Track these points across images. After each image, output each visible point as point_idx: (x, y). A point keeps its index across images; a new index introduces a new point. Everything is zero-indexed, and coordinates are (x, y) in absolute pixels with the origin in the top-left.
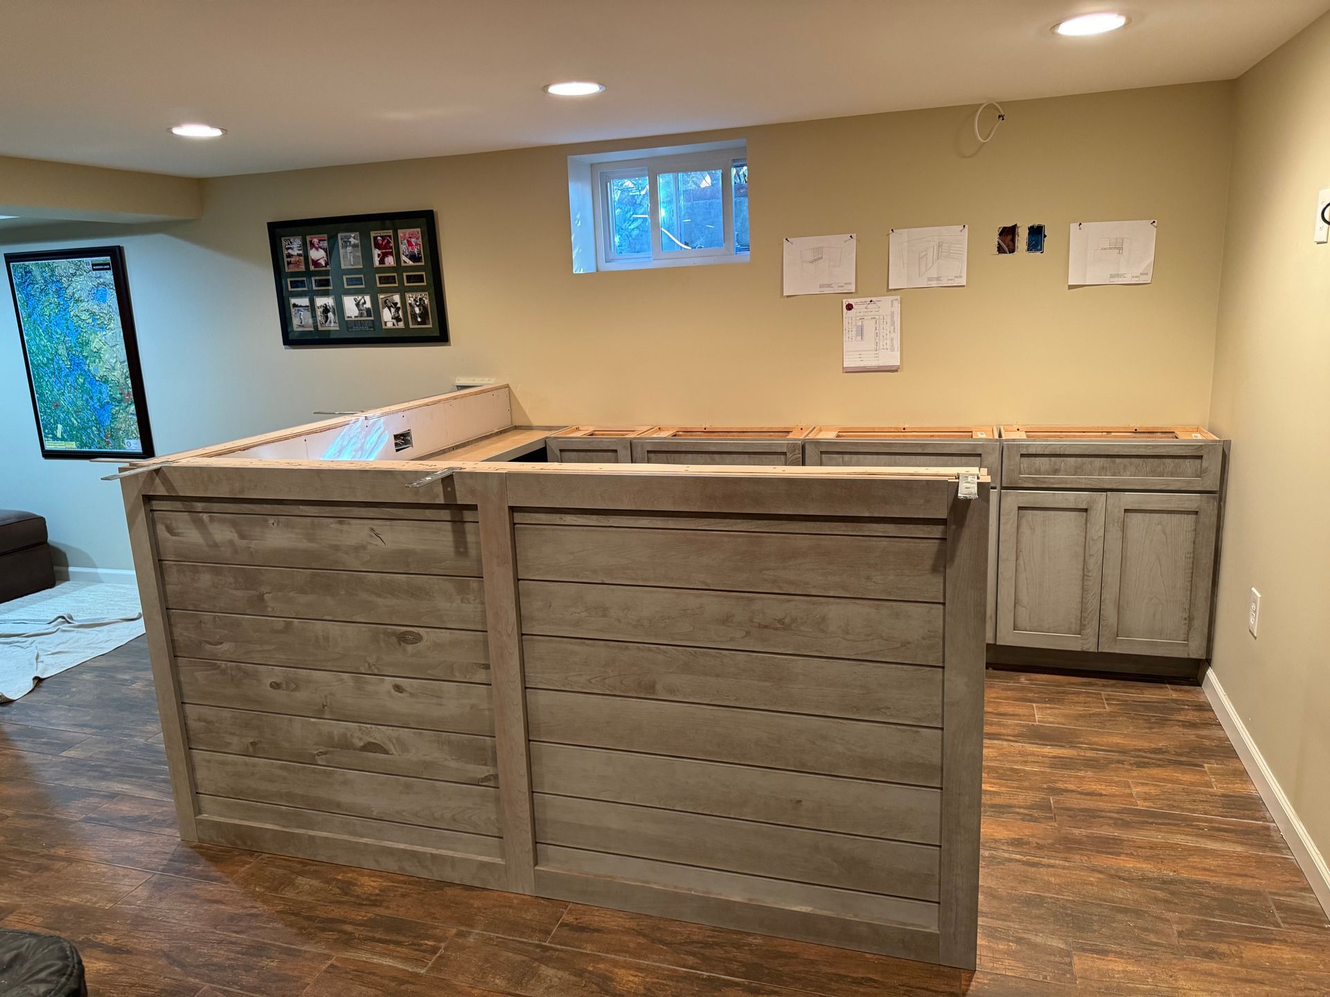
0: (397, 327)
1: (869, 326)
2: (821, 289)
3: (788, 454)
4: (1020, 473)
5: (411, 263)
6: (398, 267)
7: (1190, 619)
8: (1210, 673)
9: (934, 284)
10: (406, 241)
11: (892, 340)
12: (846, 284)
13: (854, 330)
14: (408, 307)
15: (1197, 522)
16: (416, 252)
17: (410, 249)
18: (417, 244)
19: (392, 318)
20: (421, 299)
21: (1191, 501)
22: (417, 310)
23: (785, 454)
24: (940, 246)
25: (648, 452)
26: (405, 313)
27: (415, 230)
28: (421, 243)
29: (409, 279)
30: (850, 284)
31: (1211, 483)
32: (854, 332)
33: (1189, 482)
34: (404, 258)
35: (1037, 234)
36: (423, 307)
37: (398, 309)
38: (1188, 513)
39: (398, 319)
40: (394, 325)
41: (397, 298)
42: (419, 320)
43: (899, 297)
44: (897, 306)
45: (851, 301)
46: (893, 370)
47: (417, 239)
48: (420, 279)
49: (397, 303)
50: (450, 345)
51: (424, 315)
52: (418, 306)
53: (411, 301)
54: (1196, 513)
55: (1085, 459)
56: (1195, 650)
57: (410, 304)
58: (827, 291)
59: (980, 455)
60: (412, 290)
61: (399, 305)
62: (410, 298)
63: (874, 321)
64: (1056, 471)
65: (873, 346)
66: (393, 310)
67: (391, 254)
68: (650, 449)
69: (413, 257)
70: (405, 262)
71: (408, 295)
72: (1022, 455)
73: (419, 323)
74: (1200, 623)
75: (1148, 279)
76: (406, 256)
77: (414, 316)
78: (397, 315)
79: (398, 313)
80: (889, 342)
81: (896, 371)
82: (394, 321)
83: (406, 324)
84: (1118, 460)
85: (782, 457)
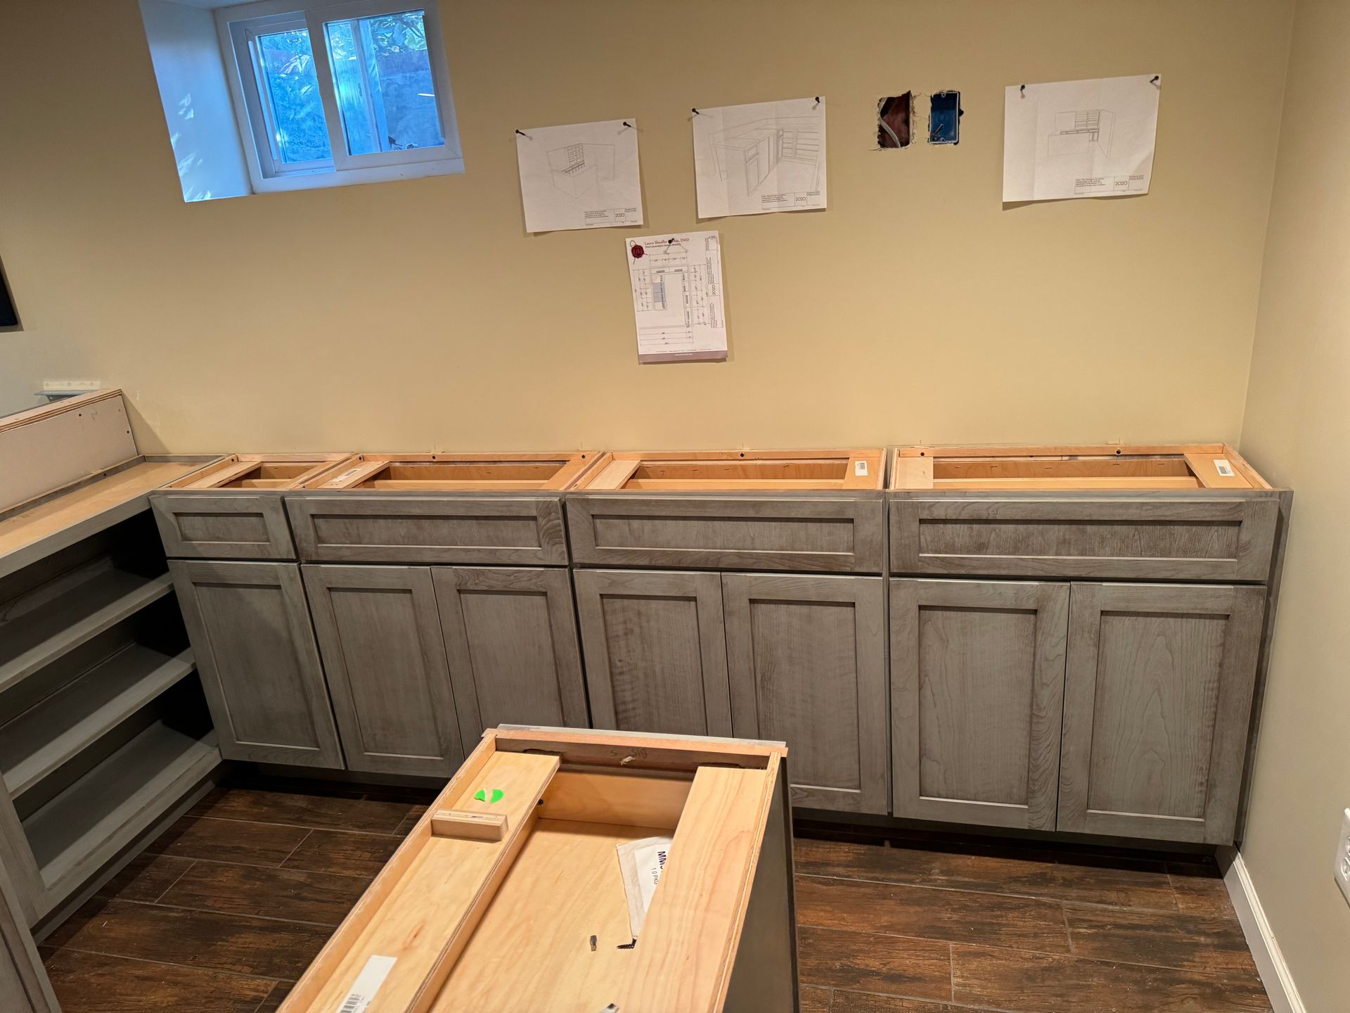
1: (673, 284)
2: (589, 221)
3: (540, 520)
4: (921, 551)
7: (1209, 786)
8: (1239, 863)
9: (774, 207)
11: (712, 307)
12: (628, 210)
13: (649, 291)
15: (1226, 632)
21: (1218, 597)
23: (534, 518)
24: (779, 137)
25: (313, 516)
30: (634, 210)
31: (1254, 567)
32: (650, 295)
33: (1215, 566)
35: (946, 106)
38: (1212, 617)
43: (716, 233)
44: (715, 246)
45: (640, 241)
46: (717, 358)
50: (23, 330)
54: (1227, 617)
55: (1031, 527)
56: (1216, 831)
58: (597, 223)
59: (851, 521)
63: (679, 275)
64: (981, 548)
65: (682, 319)
68: (314, 512)
72: (922, 521)
74: (1226, 792)
75: (1142, 186)
80: (707, 311)
81: (724, 360)
84: (1089, 528)
85: (532, 523)
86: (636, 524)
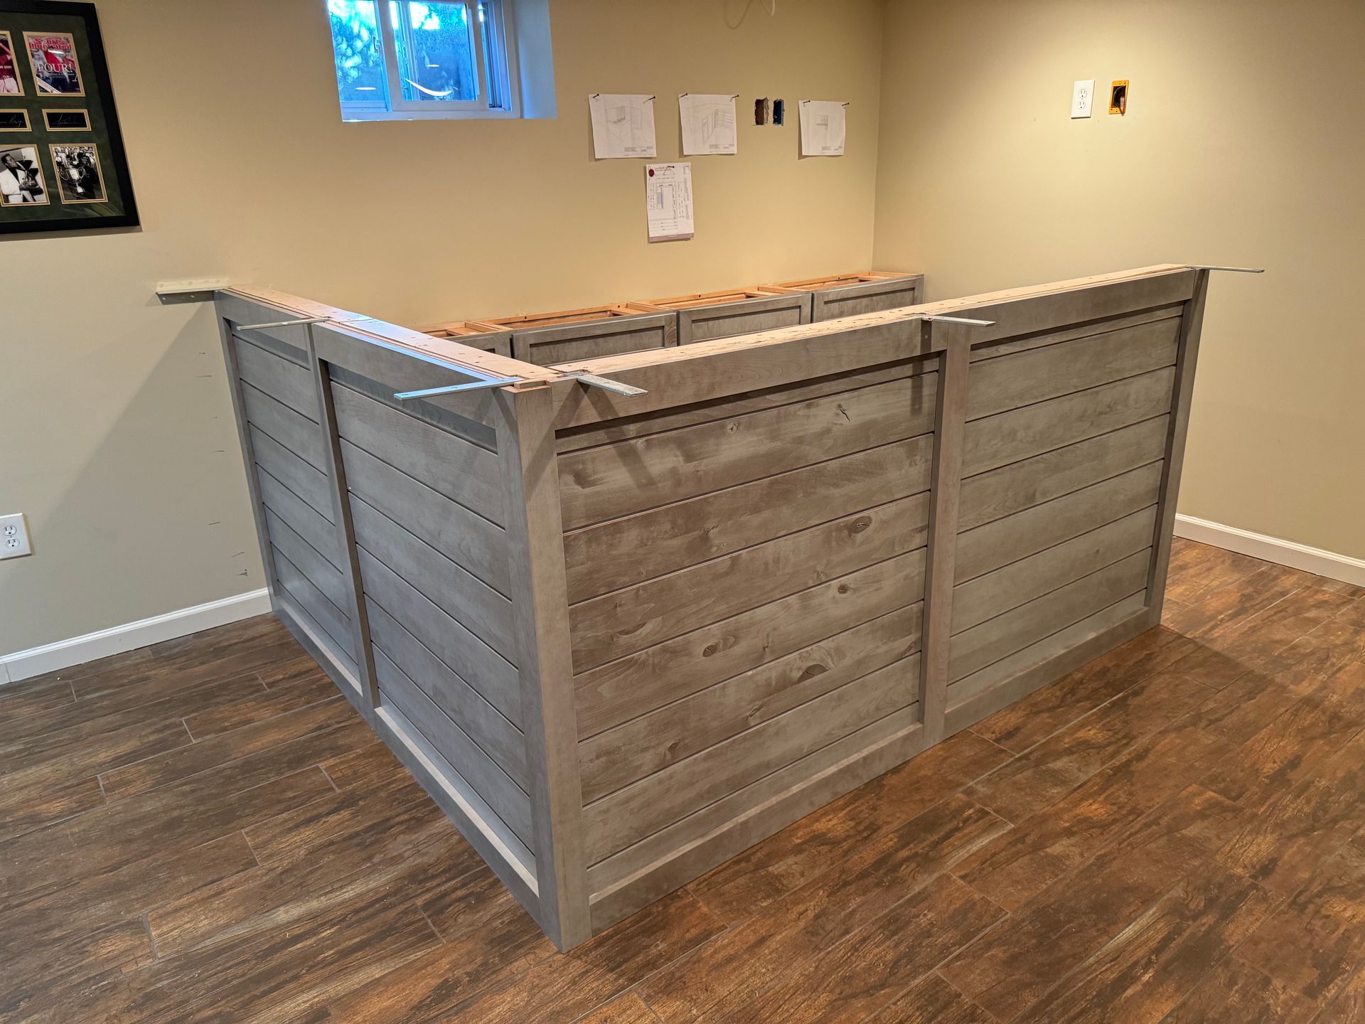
0: (31, 203)
1: (667, 192)
2: (627, 153)
3: (666, 328)
5: (56, 93)
6: (31, 100)
9: (714, 151)
10: (41, 53)
11: (687, 207)
12: (648, 148)
13: (655, 197)
14: (56, 169)
16: (66, 74)
17: (52, 67)
18: (66, 60)
19: (21, 189)
20: (80, 155)
22: (75, 174)
23: (663, 327)
24: (716, 114)
25: (531, 346)
26: (49, 178)
27: (62, 35)
28: (75, 59)
29: (54, 119)
30: (652, 148)
32: (655, 200)
34: (39, 82)
35: (778, 106)
36: (86, 168)
37: (33, 173)
39: (35, 191)
40: (25, 199)
41: (30, 153)
42: (80, 190)
43: (690, 164)
44: (688, 171)
45: (653, 167)
46: (685, 238)
47: (66, 50)
48: (78, 120)
49: (30, 162)
50: (141, 231)
51: (90, 182)
52: (75, 167)
53: (62, 157)
57: (59, 164)
58: (631, 155)
59: (800, 306)
60: (61, 139)
61: (35, 165)
62: (59, 153)
63: (671, 187)
65: (672, 214)
66: (21, 174)
67: (11, 73)
68: (533, 342)
69: (58, 82)
70: (43, 90)
71: (53, 148)
72: (826, 303)
73: (80, 196)
75: (841, 152)
76: (45, 79)
77: (69, 184)
78: (30, 183)
79: (33, 179)
80: (684, 209)
81: (688, 239)
82: (27, 194)
83: (54, 197)
84: (874, 298)
85: (660, 332)
86: (711, 323)
